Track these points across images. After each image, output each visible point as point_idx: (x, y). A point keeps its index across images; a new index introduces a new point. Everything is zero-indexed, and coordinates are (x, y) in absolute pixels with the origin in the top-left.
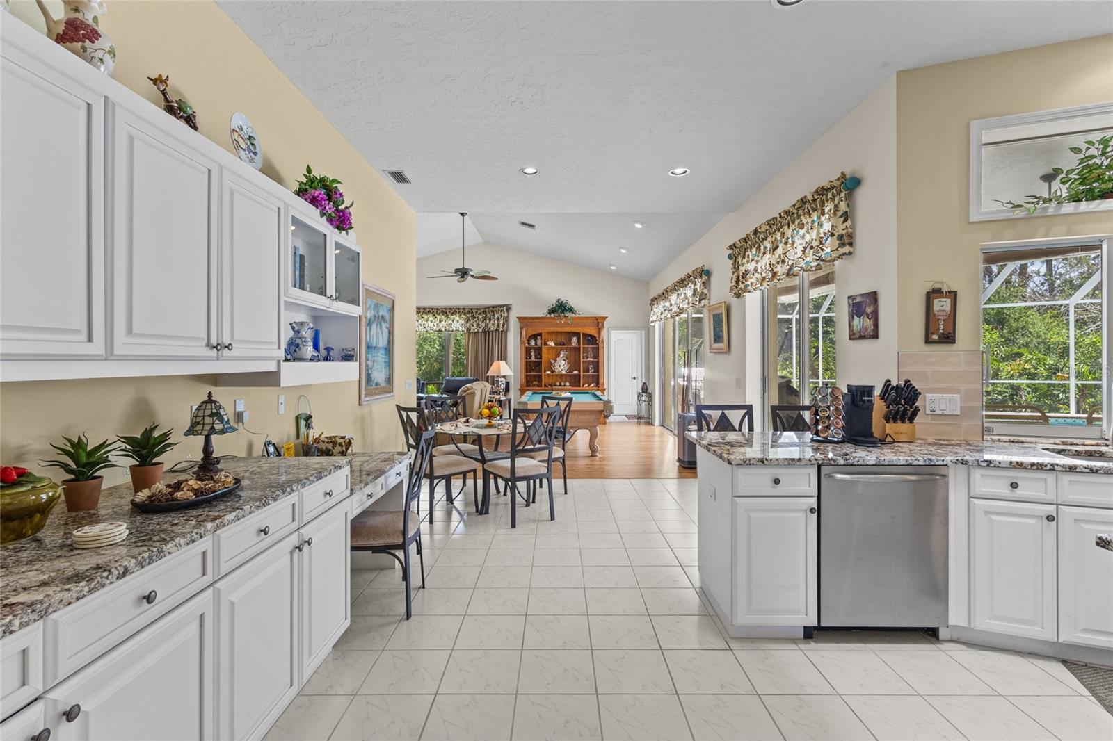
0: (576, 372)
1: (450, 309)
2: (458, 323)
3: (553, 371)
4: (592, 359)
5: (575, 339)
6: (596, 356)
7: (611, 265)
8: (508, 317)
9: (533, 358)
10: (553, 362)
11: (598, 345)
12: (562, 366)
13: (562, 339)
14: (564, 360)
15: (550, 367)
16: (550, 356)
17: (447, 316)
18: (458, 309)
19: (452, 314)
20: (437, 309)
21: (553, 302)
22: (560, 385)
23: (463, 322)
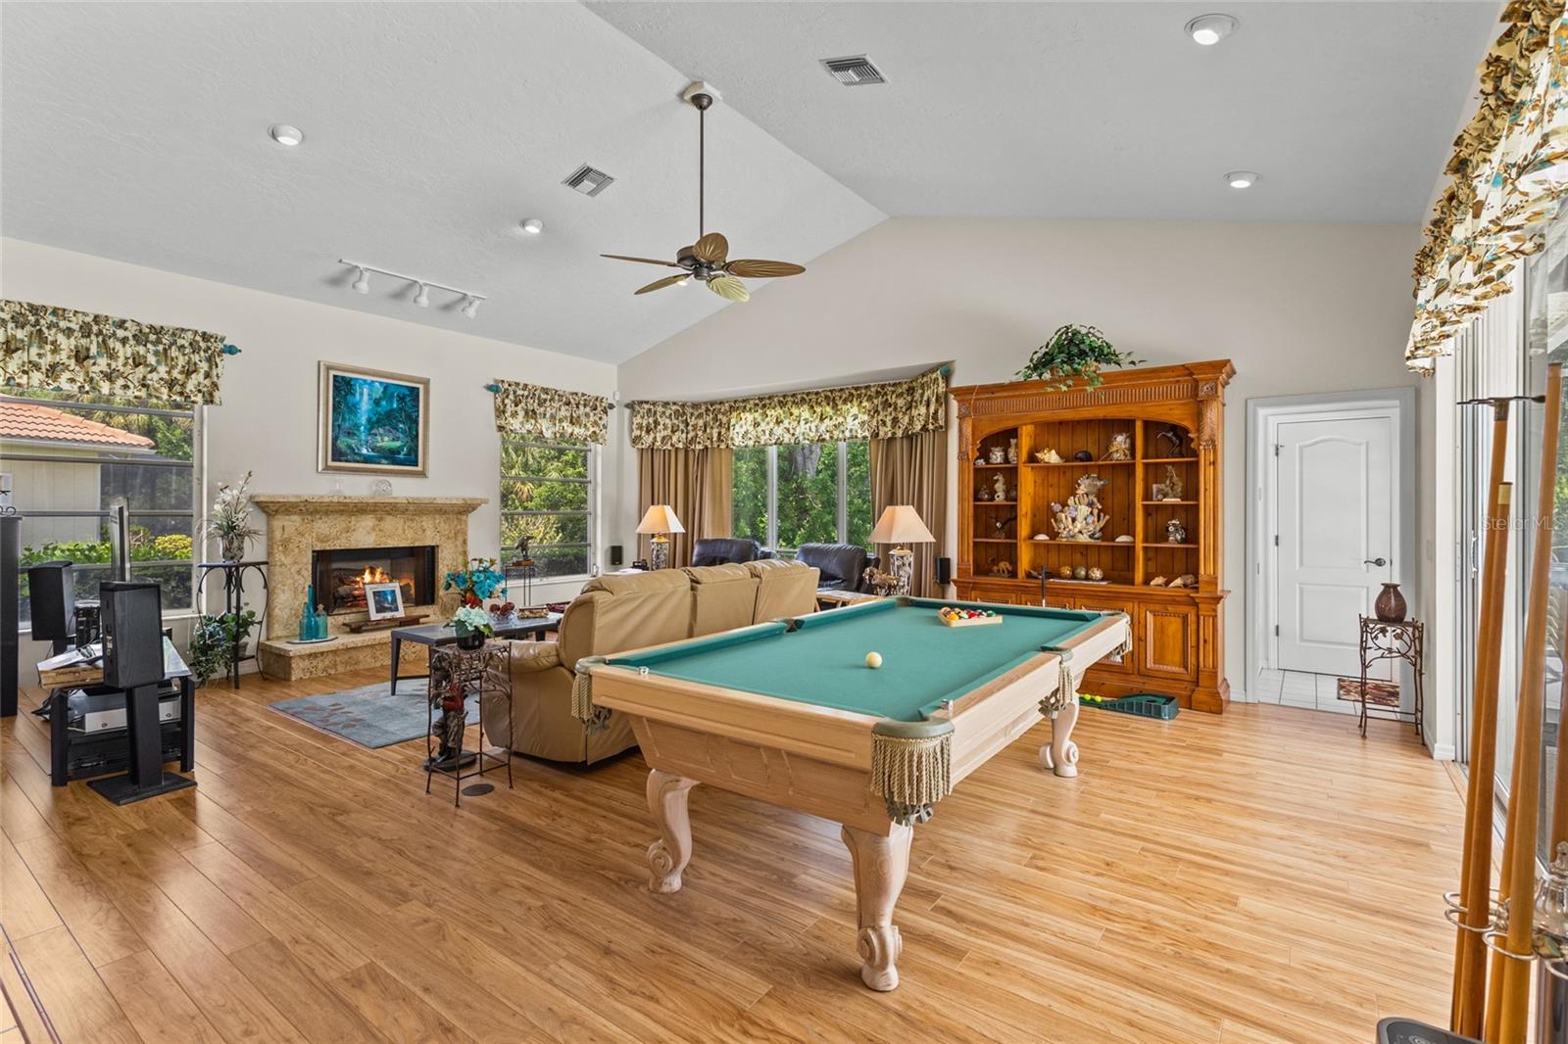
0: (1123, 539)
1: (841, 390)
2: (854, 420)
3: (1054, 535)
4: (1177, 501)
5: (1119, 442)
6: (1191, 492)
7: (1229, 177)
9: (1000, 497)
10: (1057, 507)
11: (1196, 454)
12: (1080, 521)
13: (1087, 442)
14: (1091, 505)
15: (1045, 520)
16: (1052, 493)
17: (835, 406)
18: (856, 389)
19: (845, 402)
20: (817, 393)
21: (1046, 335)
22: (1074, 577)
23: (866, 418)
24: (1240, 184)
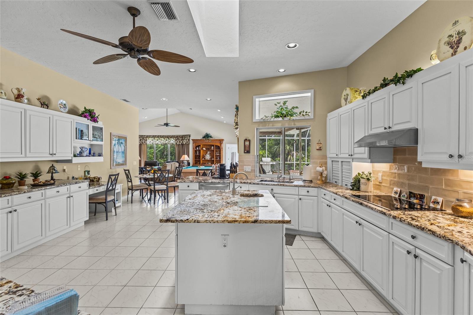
0: (213, 159)
1: (170, 136)
2: (173, 141)
3: (205, 159)
4: (218, 155)
5: (213, 147)
6: (220, 154)
7: (224, 121)
8: (189, 139)
9: (198, 154)
10: (205, 155)
11: (220, 149)
12: (208, 157)
13: (209, 147)
14: (209, 155)
15: (204, 157)
16: (204, 153)
17: (169, 138)
18: (173, 136)
19: (170, 138)
20: (165, 136)
21: (204, 134)
22: (207, 164)
23: (174, 141)
24: (225, 122)
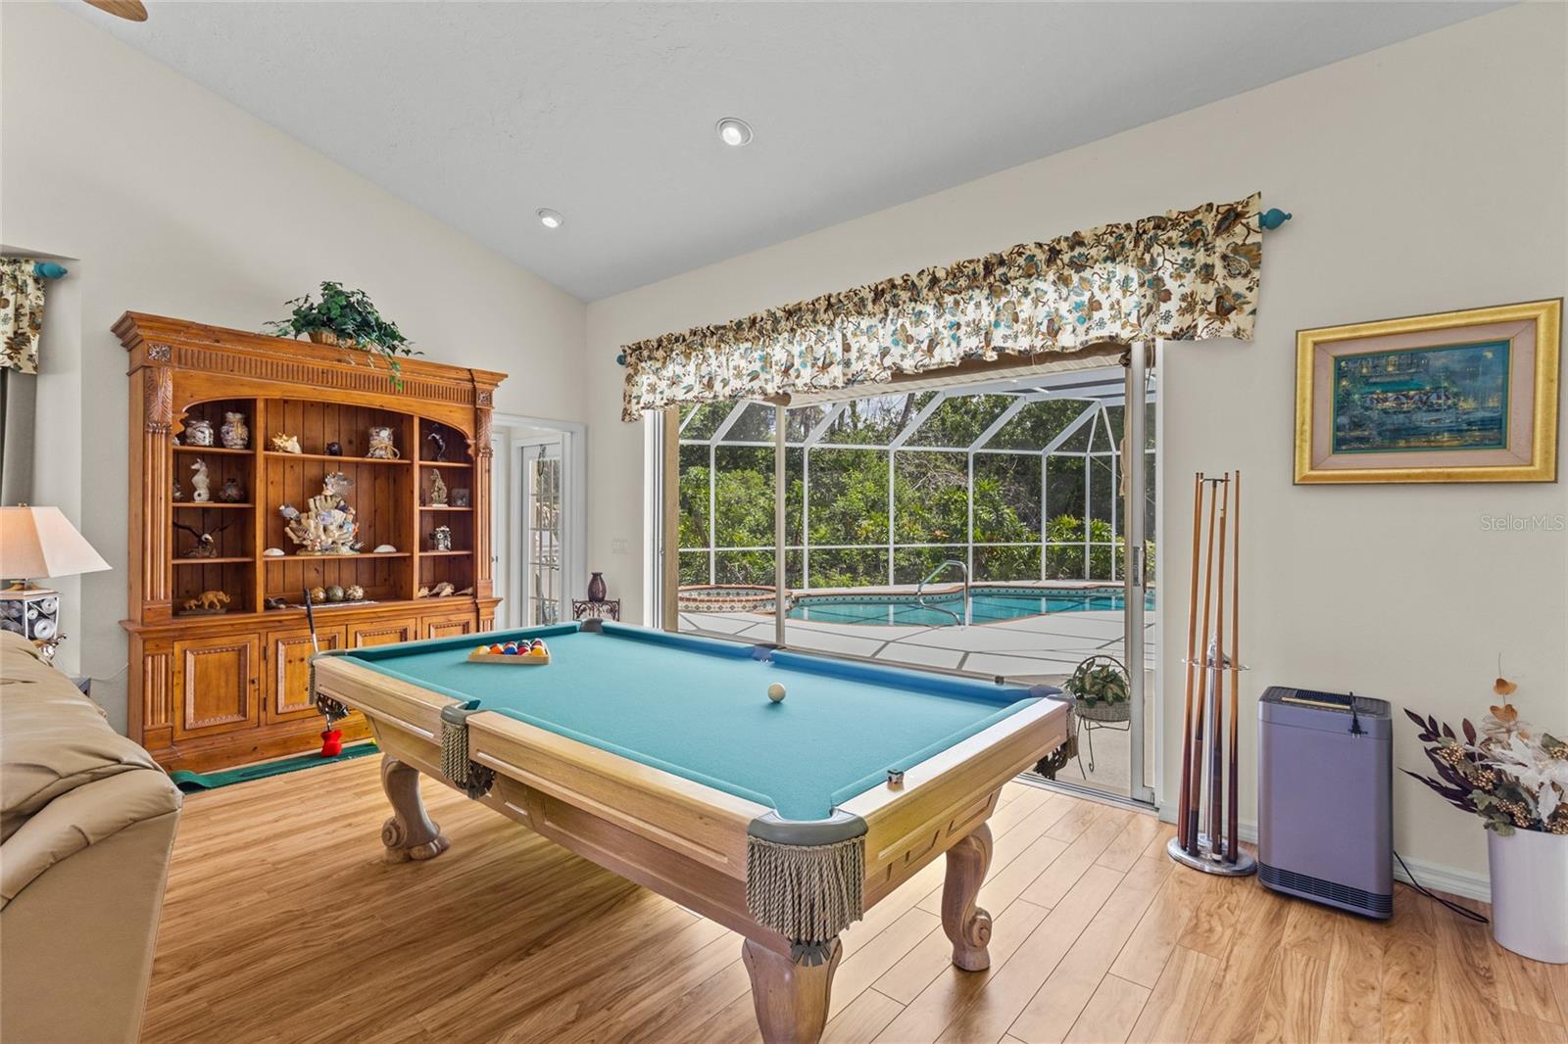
0: (385, 550)
3: (291, 548)
5: (383, 437)
7: (539, 212)
8: (44, 310)
9: (201, 497)
10: (291, 512)
11: (472, 460)
12: (332, 529)
13: (341, 433)
14: (342, 509)
15: (286, 533)
16: (286, 493)
21: (312, 290)
22: (328, 600)
